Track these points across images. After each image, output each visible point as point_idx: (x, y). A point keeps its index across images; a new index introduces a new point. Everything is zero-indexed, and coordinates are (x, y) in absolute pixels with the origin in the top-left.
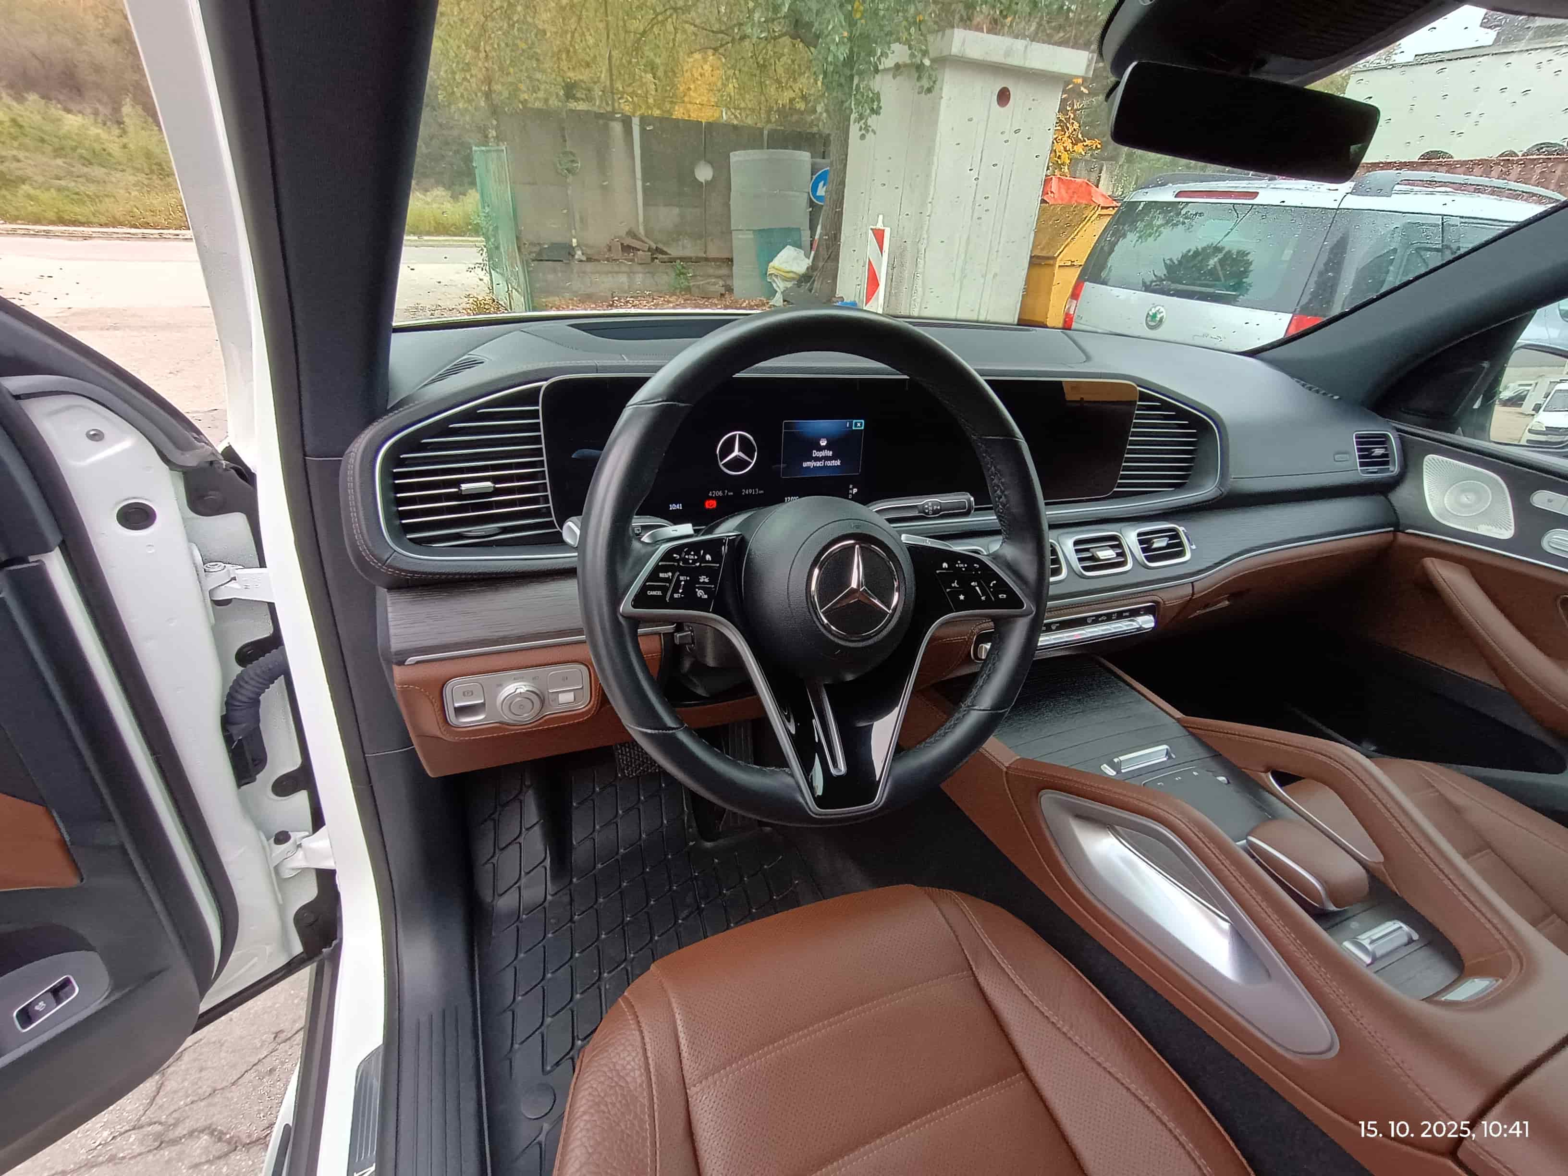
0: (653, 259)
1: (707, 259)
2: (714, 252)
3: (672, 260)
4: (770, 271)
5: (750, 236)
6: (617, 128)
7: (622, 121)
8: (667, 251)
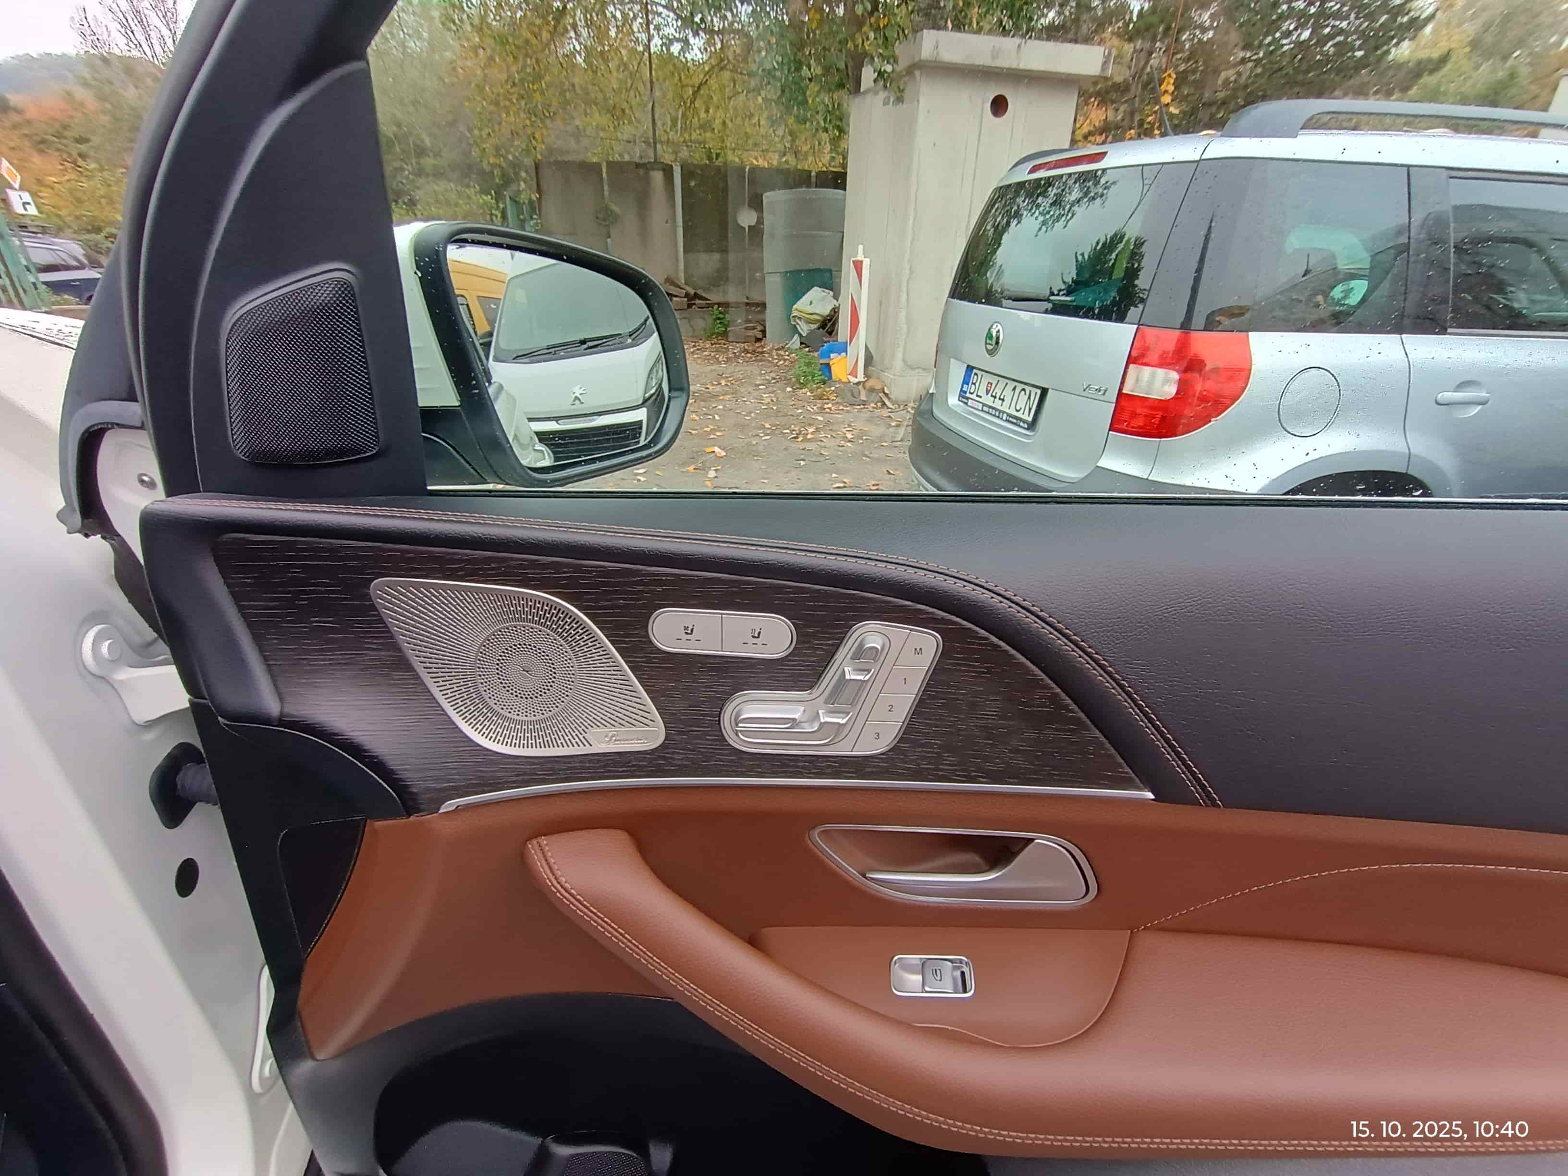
0: (690, 306)
1: (746, 304)
2: (750, 297)
3: (711, 306)
4: (795, 312)
5: (780, 277)
6: (658, 177)
7: (664, 170)
8: (707, 296)
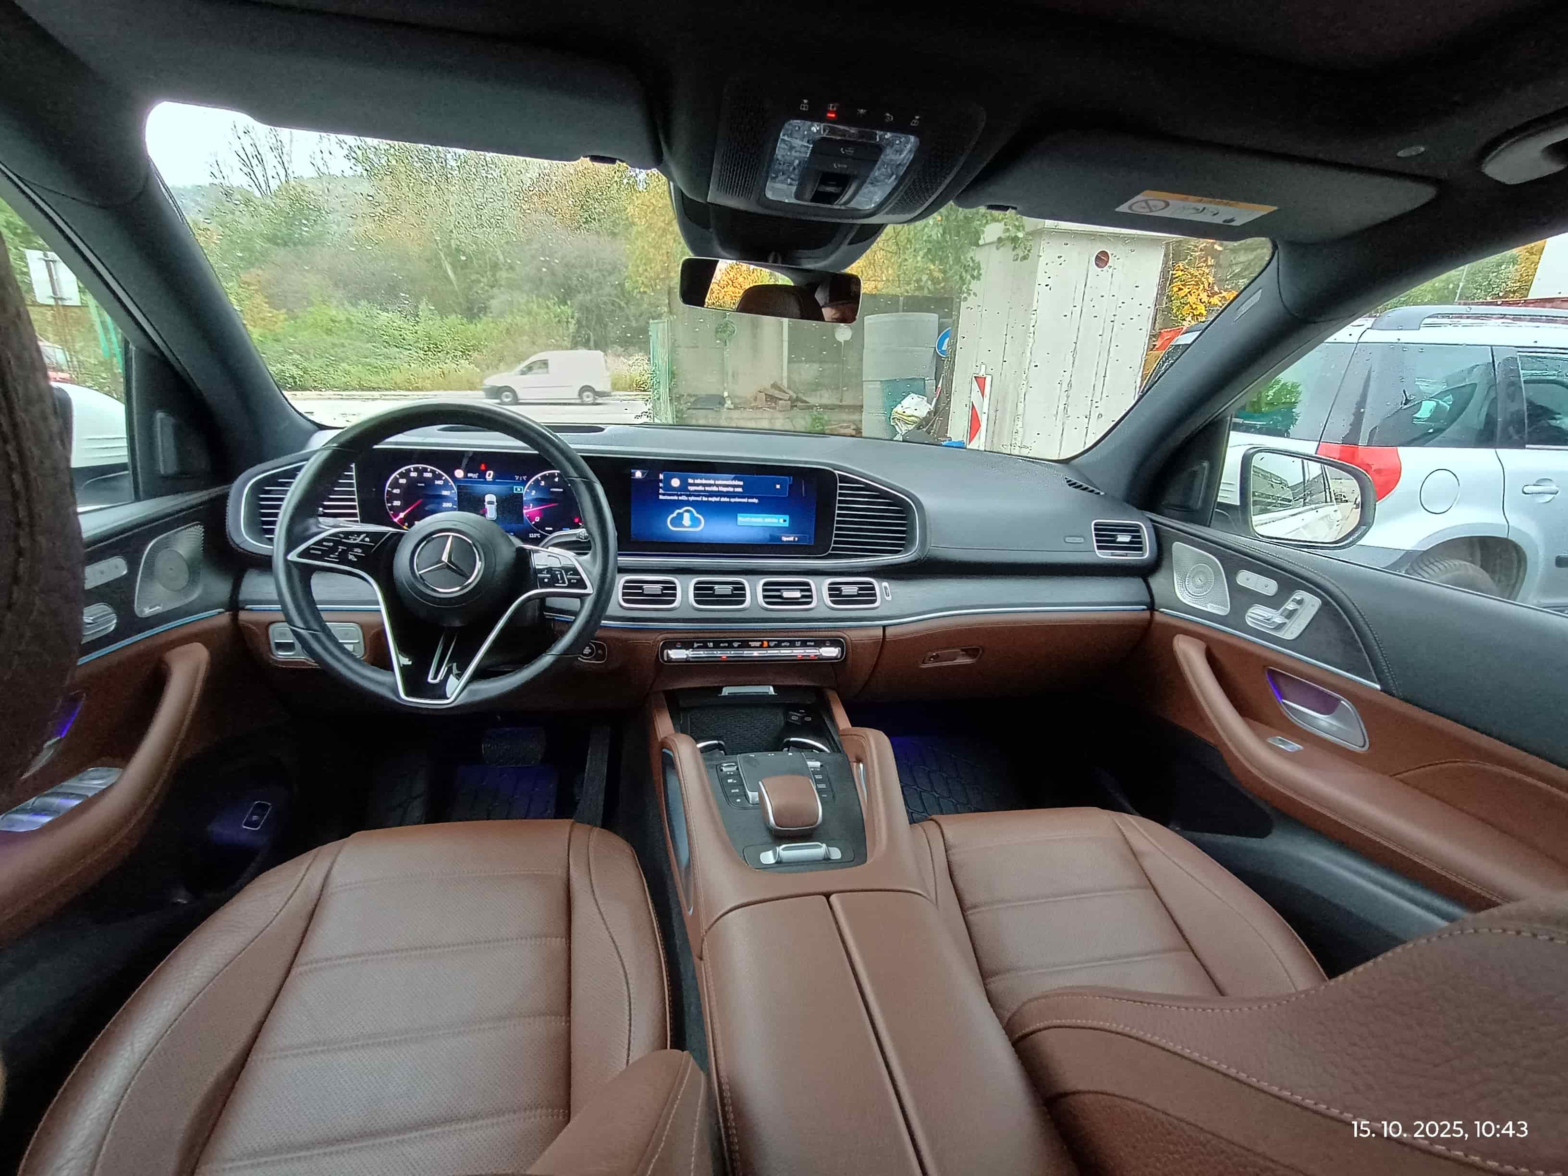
0: (792, 407)
1: (840, 407)
2: (848, 400)
3: (811, 407)
4: (894, 415)
5: (878, 385)
8: (807, 400)
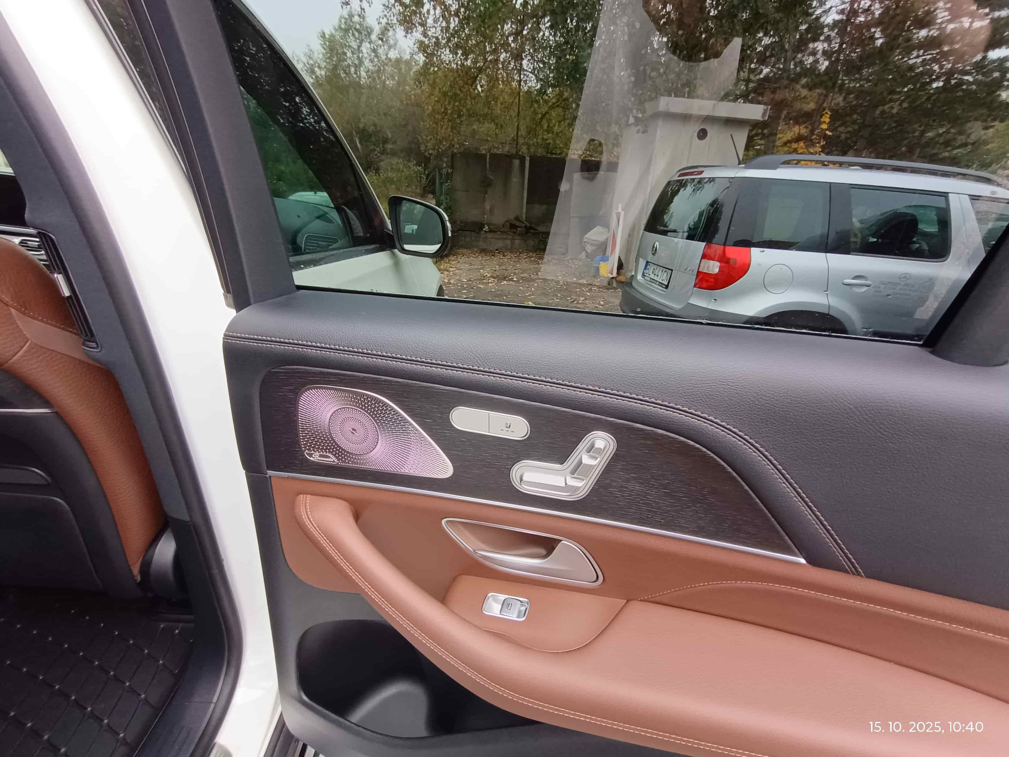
0: (526, 233)
3: (537, 233)
4: (585, 239)
5: (579, 219)
6: (517, 162)
7: (520, 159)
8: (537, 228)
